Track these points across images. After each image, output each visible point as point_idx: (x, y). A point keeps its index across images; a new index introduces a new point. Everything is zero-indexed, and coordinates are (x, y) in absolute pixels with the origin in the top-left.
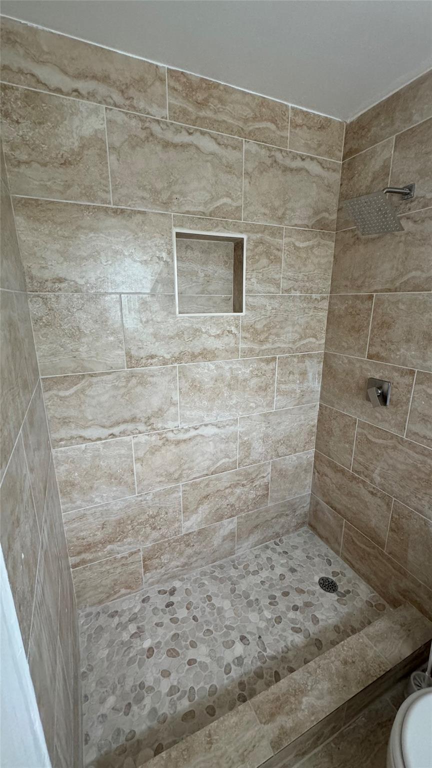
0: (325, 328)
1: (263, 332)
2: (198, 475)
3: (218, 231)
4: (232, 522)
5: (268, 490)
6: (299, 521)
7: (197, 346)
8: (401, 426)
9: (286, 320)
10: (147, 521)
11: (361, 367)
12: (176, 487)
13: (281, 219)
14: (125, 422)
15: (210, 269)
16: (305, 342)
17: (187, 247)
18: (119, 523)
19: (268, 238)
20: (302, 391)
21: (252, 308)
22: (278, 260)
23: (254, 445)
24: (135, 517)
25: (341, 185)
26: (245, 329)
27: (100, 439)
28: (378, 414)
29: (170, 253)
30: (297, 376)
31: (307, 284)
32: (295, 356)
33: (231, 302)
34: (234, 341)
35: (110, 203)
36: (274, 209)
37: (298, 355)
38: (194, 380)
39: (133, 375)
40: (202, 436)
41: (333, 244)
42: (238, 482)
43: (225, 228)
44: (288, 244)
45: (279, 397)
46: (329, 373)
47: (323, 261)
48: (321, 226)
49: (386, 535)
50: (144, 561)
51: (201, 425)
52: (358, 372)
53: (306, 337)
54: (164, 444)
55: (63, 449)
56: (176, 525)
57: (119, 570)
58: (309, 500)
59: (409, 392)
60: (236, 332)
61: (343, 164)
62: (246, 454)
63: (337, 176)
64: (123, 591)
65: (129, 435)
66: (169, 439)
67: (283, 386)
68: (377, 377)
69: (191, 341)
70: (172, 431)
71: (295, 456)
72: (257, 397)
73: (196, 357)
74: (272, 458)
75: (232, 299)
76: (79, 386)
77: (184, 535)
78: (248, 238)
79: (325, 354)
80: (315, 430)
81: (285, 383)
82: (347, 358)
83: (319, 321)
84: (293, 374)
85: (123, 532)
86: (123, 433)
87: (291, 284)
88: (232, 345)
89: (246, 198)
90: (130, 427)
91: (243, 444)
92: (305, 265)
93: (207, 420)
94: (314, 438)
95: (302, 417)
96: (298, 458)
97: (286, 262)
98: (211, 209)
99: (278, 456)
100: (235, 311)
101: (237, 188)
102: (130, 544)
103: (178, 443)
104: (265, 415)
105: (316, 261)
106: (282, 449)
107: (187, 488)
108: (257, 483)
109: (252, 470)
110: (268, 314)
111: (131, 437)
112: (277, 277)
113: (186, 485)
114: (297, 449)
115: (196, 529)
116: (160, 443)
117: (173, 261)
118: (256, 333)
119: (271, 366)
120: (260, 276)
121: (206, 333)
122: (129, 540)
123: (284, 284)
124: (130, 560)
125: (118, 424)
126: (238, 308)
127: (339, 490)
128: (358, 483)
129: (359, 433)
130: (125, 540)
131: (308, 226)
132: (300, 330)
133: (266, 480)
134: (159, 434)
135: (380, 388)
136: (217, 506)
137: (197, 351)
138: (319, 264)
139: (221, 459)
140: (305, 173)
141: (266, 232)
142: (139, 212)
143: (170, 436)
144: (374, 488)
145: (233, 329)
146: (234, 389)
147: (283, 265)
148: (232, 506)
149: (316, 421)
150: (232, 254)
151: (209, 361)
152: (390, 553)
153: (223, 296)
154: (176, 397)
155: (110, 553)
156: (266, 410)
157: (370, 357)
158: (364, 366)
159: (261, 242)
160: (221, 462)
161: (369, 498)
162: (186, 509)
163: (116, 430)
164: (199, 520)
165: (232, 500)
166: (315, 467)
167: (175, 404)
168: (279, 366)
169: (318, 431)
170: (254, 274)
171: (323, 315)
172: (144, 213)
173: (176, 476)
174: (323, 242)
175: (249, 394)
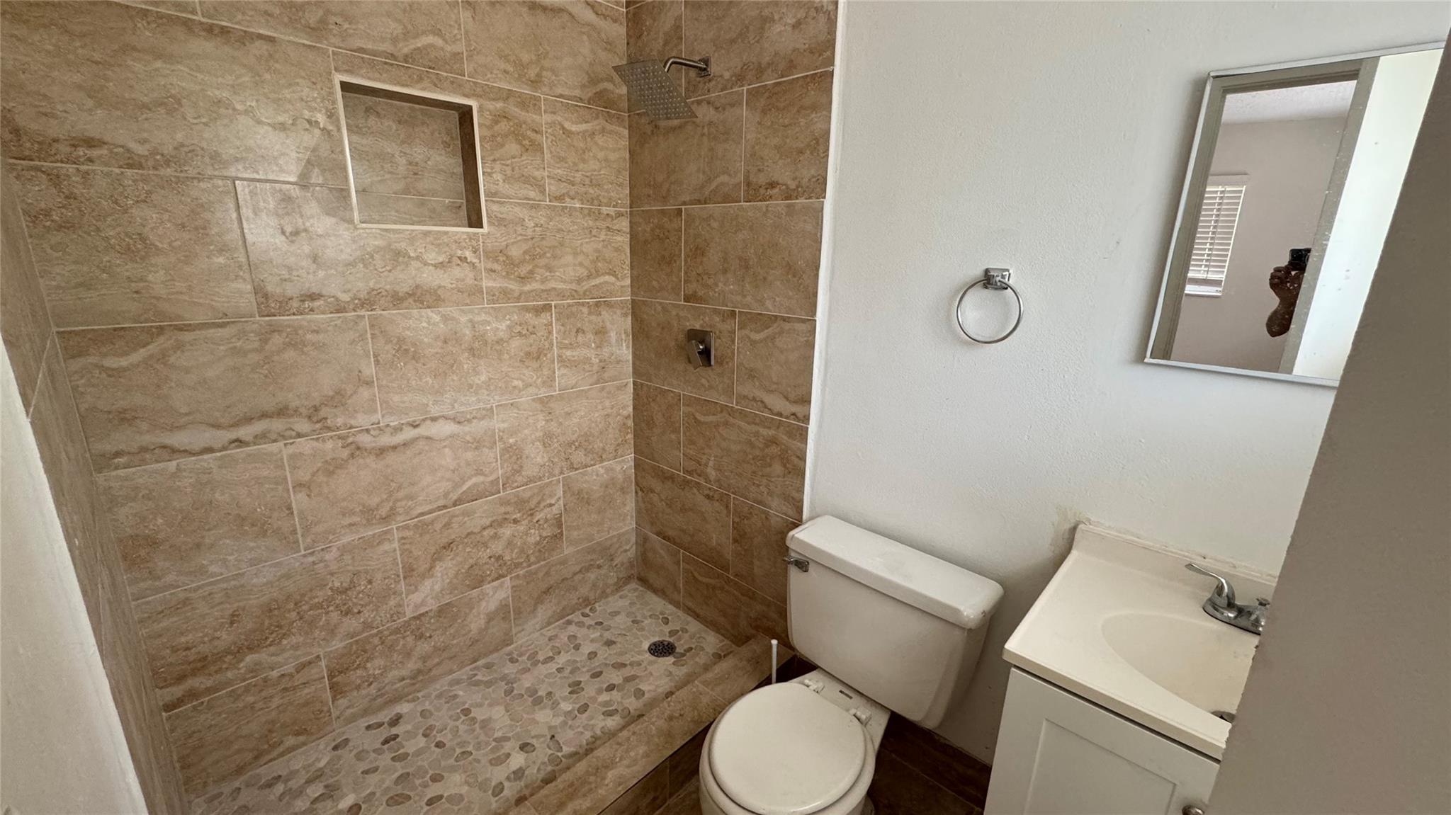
0: (628, 262)
1: (523, 262)
2: (427, 508)
3: (423, 89)
4: (501, 585)
5: (560, 526)
6: (621, 576)
7: (403, 279)
8: (729, 391)
9: (562, 244)
10: (330, 600)
11: (677, 315)
12: (386, 532)
13: (536, 83)
14: (264, 415)
15: (419, 152)
16: (597, 281)
17: (368, 110)
18: (268, 610)
19: (514, 110)
20: (601, 361)
21: (498, 222)
22: (537, 148)
23: (527, 452)
24: (303, 595)
25: (628, 44)
26: (491, 255)
27: (210, 450)
28: (703, 381)
29: (331, 115)
30: (590, 336)
31: (591, 191)
32: (583, 304)
33: (464, 212)
34: (471, 275)
35: (194, 12)
36: (521, 66)
37: (588, 303)
38: (401, 340)
39: (274, 330)
40: (428, 438)
41: (626, 132)
42: (507, 516)
43: (436, 85)
44: (551, 124)
45: (564, 371)
46: (640, 332)
47: (613, 156)
48: (601, 102)
49: (729, 551)
50: (331, 677)
51: (424, 420)
52: (675, 323)
53: (598, 274)
54: (352, 456)
55: (121, 472)
56: (392, 603)
57: (276, 701)
58: (633, 539)
59: (733, 341)
60: (474, 261)
61: (627, 12)
62: (516, 467)
63: (622, 30)
64: (291, 741)
65: (275, 441)
66: (361, 445)
67: (569, 353)
68: (698, 327)
69: (390, 271)
70: (368, 431)
71: (602, 467)
72: (526, 372)
73: (402, 300)
74: (561, 473)
75: (464, 208)
76: (153, 348)
77: (410, 619)
78: (481, 109)
79: (633, 301)
80: (630, 423)
81: (570, 346)
82: (661, 304)
83: (617, 250)
84: (584, 332)
85: (280, 627)
86: (262, 437)
87: (564, 188)
88: (470, 281)
89: (468, 41)
90: (277, 425)
91: (506, 450)
92: (584, 161)
93: (435, 410)
94: (630, 436)
95: (607, 403)
96: (608, 470)
97: (551, 152)
98: (406, 50)
99: (572, 468)
100: (470, 226)
101: (452, 23)
102: (296, 647)
103: (381, 452)
104: (541, 400)
105: (601, 155)
106: (579, 457)
107: (408, 533)
108: (539, 516)
109: (527, 495)
110: (530, 233)
111: (281, 444)
112: (537, 174)
113: (406, 527)
114: (604, 457)
115: (432, 605)
116: (345, 454)
117: (339, 130)
118: (511, 264)
119: (544, 318)
120: (509, 172)
121: (418, 258)
122: (294, 640)
123: (551, 187)
124: (299, 679)
125: (248, 420)
126: (475, 221)
127: (670, 507)
128: (691, 488)
129: (687, 415)
130: (285, 642)
131: (581, 100)
132: (587, 263)
133: (555, 510)
134: (340, 437)
135: (702, 342)
136: (471, 561)
137: (403, 289)
138: (606, 160)
139: (470, 478)
140: (566, 17)
141: (511, 100)
142: (260, 37)
143: (365, 440)
144: (710, 489)
145: (468, 254)
146: (480, 357)
147: (547, 156)
148: (499, 558)
149: (631, 409)
150: (456, 131)
151: (429, 307)
152: (736, 575)
153: (447, 201)
154: (370, 370)
155: (254, 670)
156: (543, 393)
157: (687, 299)
158: (681, 314)
159: (503, 116)
160: (469, 484)
161: (706, 506)
162: (409, 571)
163: (245, 432)
164: (437, 588)
165: (497, 548)
166: (637, 484)
167: (369, 383)
168: (557, 320)
169: (635, 425)
170: (498, 166)
171: (623, 240)
172: (271, 40)
173: (384, 511)
174: (609, 127)
175: (509, 366)
